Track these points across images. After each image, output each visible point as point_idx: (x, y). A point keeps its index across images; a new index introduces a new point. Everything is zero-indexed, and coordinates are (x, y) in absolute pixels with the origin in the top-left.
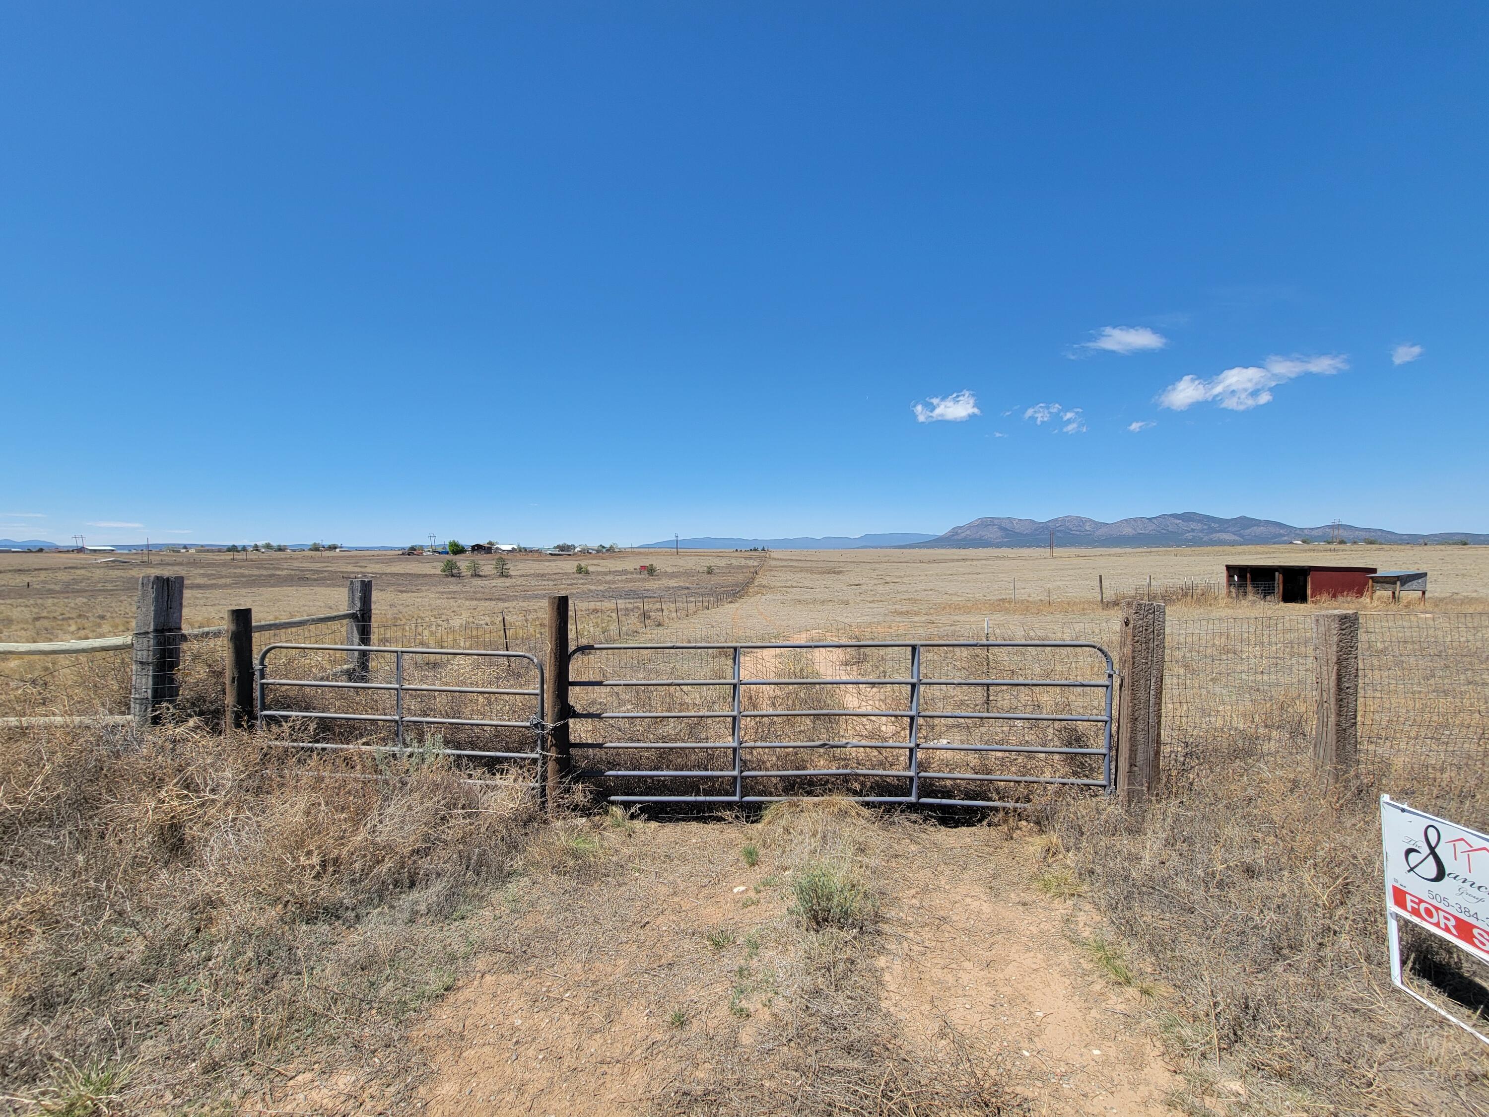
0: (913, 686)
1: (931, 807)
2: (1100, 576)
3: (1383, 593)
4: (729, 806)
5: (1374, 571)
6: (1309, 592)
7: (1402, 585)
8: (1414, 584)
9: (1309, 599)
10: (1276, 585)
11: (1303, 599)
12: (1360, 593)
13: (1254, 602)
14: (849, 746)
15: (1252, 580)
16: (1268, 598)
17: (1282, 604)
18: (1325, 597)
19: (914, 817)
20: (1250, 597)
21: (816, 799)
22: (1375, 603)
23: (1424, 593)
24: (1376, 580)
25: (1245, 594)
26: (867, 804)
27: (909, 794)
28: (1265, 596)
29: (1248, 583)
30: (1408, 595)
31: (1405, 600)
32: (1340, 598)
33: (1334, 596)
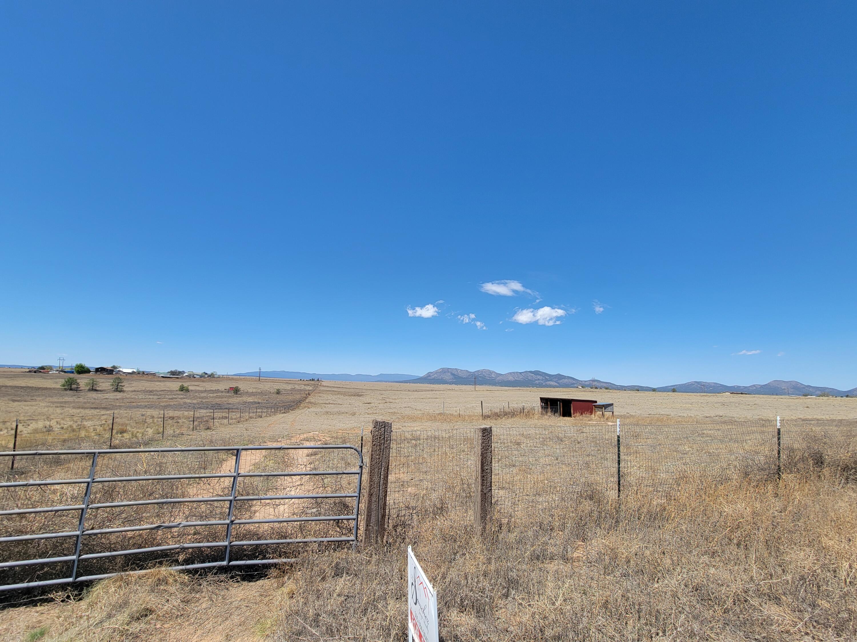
0: (235, 477)
1: (239, 568)
2: (482, 402)
3: (599, 413)
4: (63, 587)
5: (596, 402)
6: (572, 412)
7: (605, 409)
8: (609, 409)
9: (572, 415)
10: (559, 408)
11: (570, 415)
12: (591, 413)
13: (550, 416)
14: (181, 526)
15: (551, 405)
16: (556, 414)
17: (561, 418)
18: (578, 414)
19: (223, 577)
20: (549, 414)
21: (143, 572)
22: (596, 417)
23: (613, 413)
24: (596, 407)
25: (547, 412)
26: (188, 572)
27: (223, 560)
28: (554, 413)
29: (549, 407)
30: (607, 414)
31: (606, 417)
32: (584, 415)
33: (582, 414)
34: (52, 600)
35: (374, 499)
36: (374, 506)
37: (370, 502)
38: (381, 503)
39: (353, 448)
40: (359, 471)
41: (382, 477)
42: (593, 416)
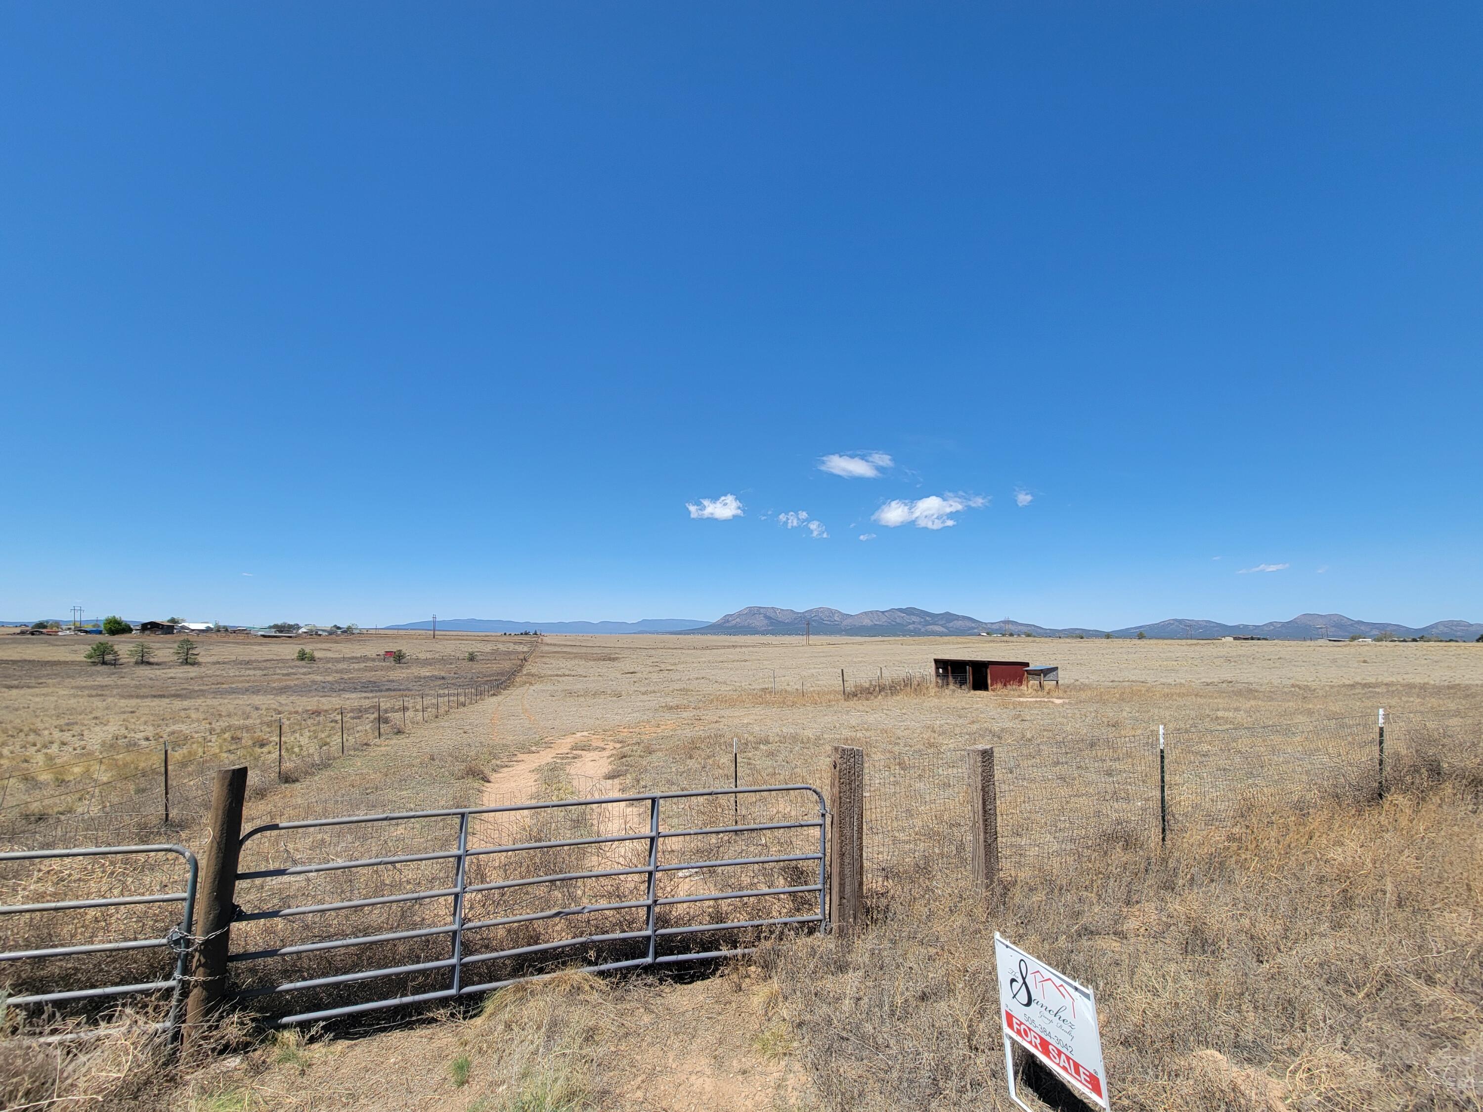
0: (652, 839)
1: (668, 965)
2: (842, 670)
3: (1034, 683)
5: (1027, 665)
6: (989, 681)
7: (1045, 676)
8: (1051, 676)
9: (990, 688)
10: (966, 676)
11: (986, 688)
12: (1021, 683)
13: (954, 691)
14: (586, 910)
15: (952, 672)
16: (963, 687)
17: (972, 692)
18: (999, 686)
19: (650, 979)
20: (951, 687)
21: (547, 977)
22: (1030, 690)
23: (1057, 683)
24: (1030, 673)
25: (947, 684)
26: (602, 974)
27: (644, 955)
28: (961, 685)
29: (950, 674)
30: (1049, 684)
31: (1047, 689)
32: (1009, 686)
33: (1005, 685)
34: (433, 1020)
35: (847, 861)
36: (847, 871)
37: (842, 865)
38: (857, 866)
39: (810, 789)
40: (820, 822)
41: (855, 828)
42: (1024, 687)
